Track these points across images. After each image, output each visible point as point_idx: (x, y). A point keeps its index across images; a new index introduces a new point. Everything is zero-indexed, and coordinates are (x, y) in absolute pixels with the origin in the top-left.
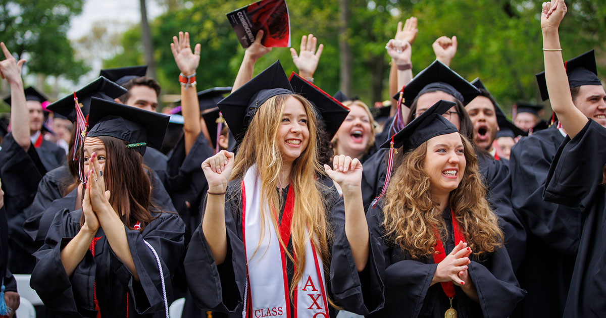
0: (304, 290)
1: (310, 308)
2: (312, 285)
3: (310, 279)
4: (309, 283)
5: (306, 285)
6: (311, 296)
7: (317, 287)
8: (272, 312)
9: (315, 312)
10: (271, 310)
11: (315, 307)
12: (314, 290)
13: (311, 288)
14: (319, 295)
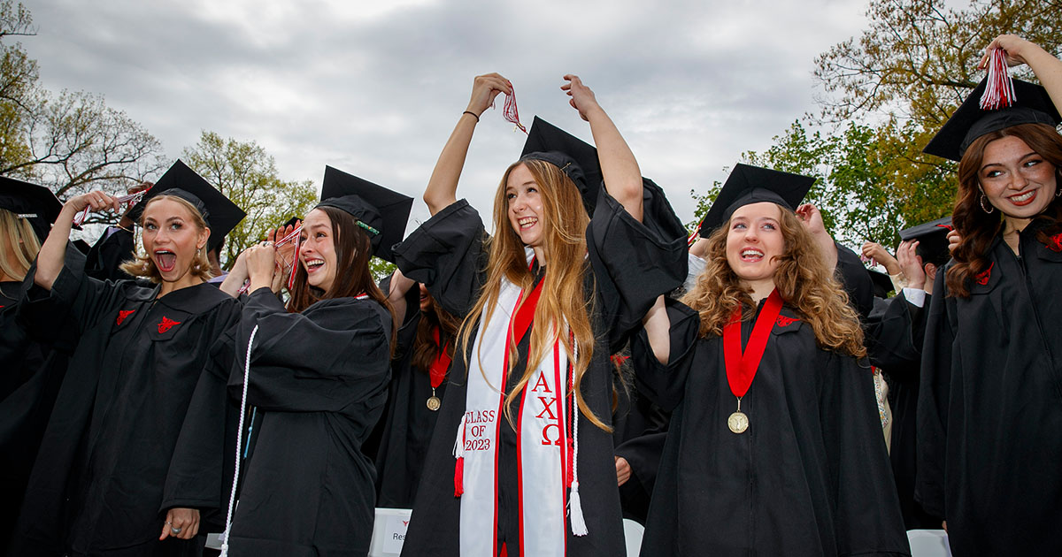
0: (535, 390)
1: (540, 416)
2: (545, 384)
3: (542, 375)
4: (541, 382)
5: (538, 385)
6: (542, 399)
7: (552, 387)
8: (482, 417)
9: (546, 422)
10: (481, 414)
11: (546, 414)
12: (547, 390)
13: (543, 388)
14: (554, 399)
